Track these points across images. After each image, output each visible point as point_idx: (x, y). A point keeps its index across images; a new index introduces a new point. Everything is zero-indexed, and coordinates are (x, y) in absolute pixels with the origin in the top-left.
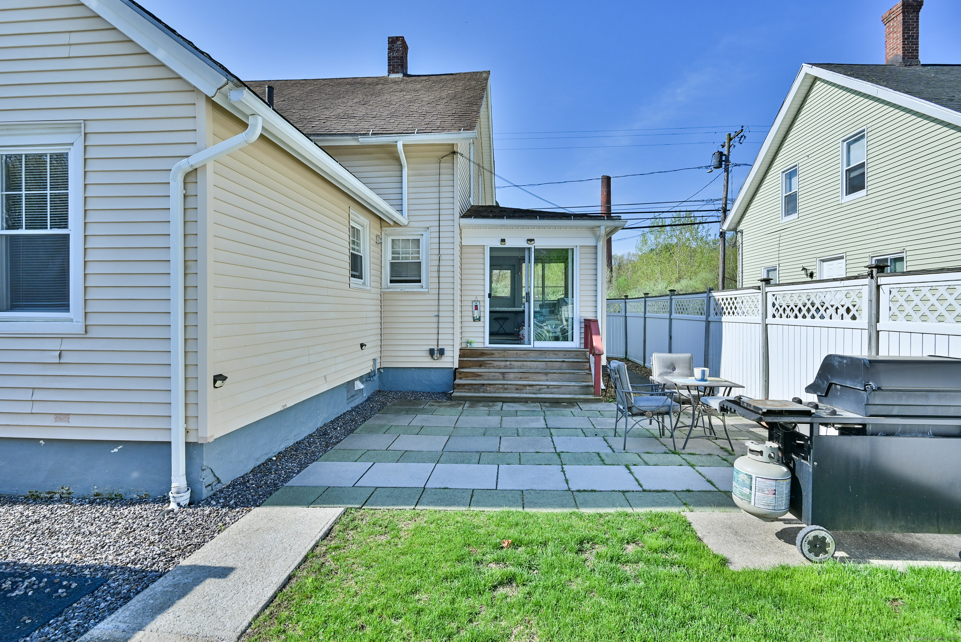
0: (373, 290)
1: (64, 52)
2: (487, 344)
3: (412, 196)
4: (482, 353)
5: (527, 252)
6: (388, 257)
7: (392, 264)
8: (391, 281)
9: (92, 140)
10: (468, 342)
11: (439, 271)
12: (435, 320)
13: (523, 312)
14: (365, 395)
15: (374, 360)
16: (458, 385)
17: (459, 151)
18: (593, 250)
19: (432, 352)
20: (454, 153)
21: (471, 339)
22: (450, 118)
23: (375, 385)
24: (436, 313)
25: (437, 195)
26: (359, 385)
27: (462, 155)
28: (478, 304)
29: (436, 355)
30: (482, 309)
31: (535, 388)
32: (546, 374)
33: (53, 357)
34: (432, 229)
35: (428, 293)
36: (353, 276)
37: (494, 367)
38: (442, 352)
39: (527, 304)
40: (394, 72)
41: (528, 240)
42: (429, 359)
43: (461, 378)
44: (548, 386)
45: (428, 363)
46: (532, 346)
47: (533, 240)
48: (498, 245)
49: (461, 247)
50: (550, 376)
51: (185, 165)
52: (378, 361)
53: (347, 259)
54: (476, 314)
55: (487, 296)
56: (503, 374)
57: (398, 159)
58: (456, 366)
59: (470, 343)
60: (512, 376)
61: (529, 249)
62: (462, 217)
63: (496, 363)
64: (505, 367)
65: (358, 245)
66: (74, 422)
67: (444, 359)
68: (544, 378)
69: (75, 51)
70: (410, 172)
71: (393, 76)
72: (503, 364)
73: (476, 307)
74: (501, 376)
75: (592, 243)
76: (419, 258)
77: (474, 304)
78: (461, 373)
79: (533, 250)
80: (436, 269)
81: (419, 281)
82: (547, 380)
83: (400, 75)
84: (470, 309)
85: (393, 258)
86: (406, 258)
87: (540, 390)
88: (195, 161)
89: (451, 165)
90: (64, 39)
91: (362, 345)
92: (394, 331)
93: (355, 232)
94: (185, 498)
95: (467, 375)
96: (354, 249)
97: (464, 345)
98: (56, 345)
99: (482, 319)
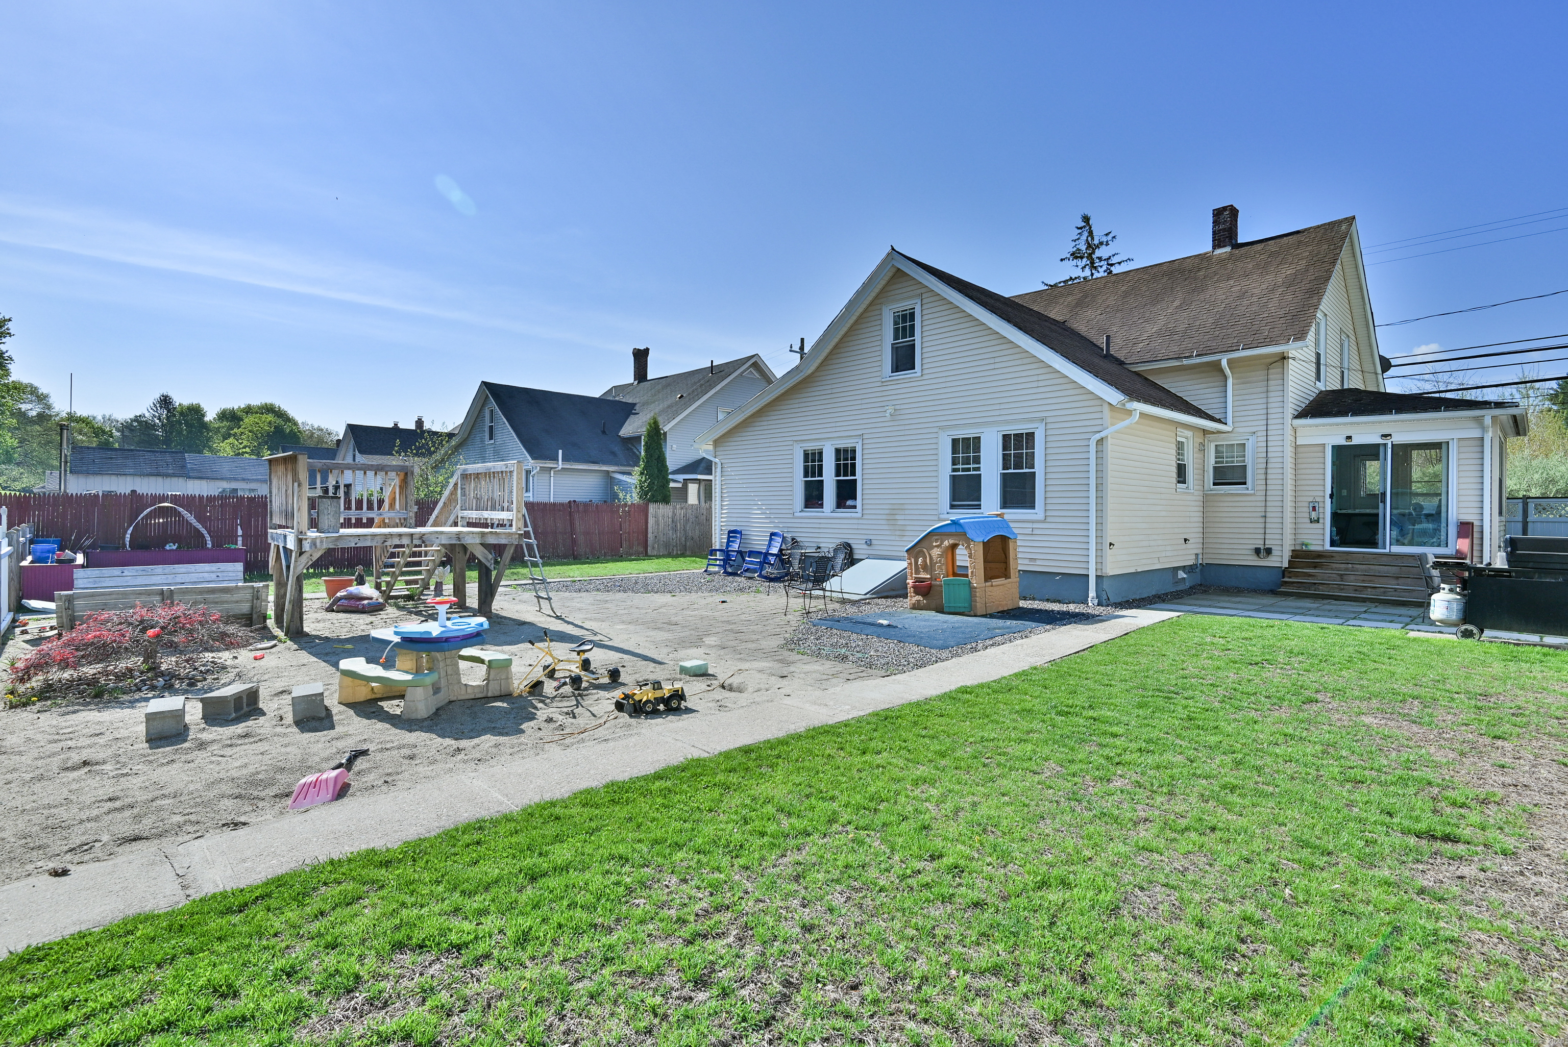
0: (1196, 493)
1: (1035, 384)
2: (1328, 547)
3: (1237, 403)
4: (1320, 555)
5: (1382, 449)
6: (1211, 460)
7: (1215, 468)
8: (1215, 484)
9: (1049, 426)
10: (1303, 544)
11: (1266, 474)
12: (1262, 520)
13: (1377, 515)
14: (1188, 584)
15: (1197, 555)
16: (1286, 582)
17: (1290, 355)
18: (1479, 443)
19: (1257, 551)
20: (1284, 358)
21: (1306, 541)
22: (1282, 321)
23: (1197, 578)
24: (1263, 514)
25: (1264, 401)
26: (1182, 574)
27: (1294, 359)
28: (1316, 505)
29: (1262, 554)
30: (1321, 510)
31: (1378, 590)
32: (1397, 578)
33: (1029, 531)
34: (1259, 434)
35: (1254, 495)
36: (1179, 482)
37: (1332, 569)
38: (1269, 551)
39: (1381, 505)
40: (1220, 247)
41: (1382, 436)
42: (1255, 558)
43: (1290, 577)
44: (1396, 590)
45: (1254, 561)
46: (1387, 550)
47: (1390, 435)
48: (1343, 442)
49: (1296, 447)
50: (1401, 581)
51: (1098, 436)
52: (1200, 556)
53: (1174, 470)
54: (1314, 515)
55: (1328, 496)
56: (1342, 575)
57: (1221, 371)
58: (1286, 564)
59: (1306, 545)
60: (1352, 578)
61: (1385, 445)
62: (1296, 417)
63: (1335, 565)
64: (1347, 569)
65: (1183, 455)
66: (1038, 563)
67: (1271, 558)
68: (1395, 582)
69: (1041, 384)
70: (1235, 381)
71: (1219, 251)
72: (1343, 566)
73: (1314, 509)
74: (1338, 578)
75: (1476, 433)
76: (1244, 461)
77: (1312, 505)
78: (1290, 572)
79: (1390, 446)
80: (1263, 471)
81: (1245, 483)
82: (1398, 585)
83: (1228, 249)
84: (1306, 510)
85: (1216, 463)
86: (1233, 462)
87: (1384, 592)
88: (1102, 434)
89: (1280, 370)
90: (1035, 378)
91: (1186, 540)
92: (1218, 520)
93: (1180, 446)
94: (1096, 601)
95: (1297, 575)
96: (1179, 460)
97: (1298, 548)
98: (1030, 525)
99: (1321, 521)
